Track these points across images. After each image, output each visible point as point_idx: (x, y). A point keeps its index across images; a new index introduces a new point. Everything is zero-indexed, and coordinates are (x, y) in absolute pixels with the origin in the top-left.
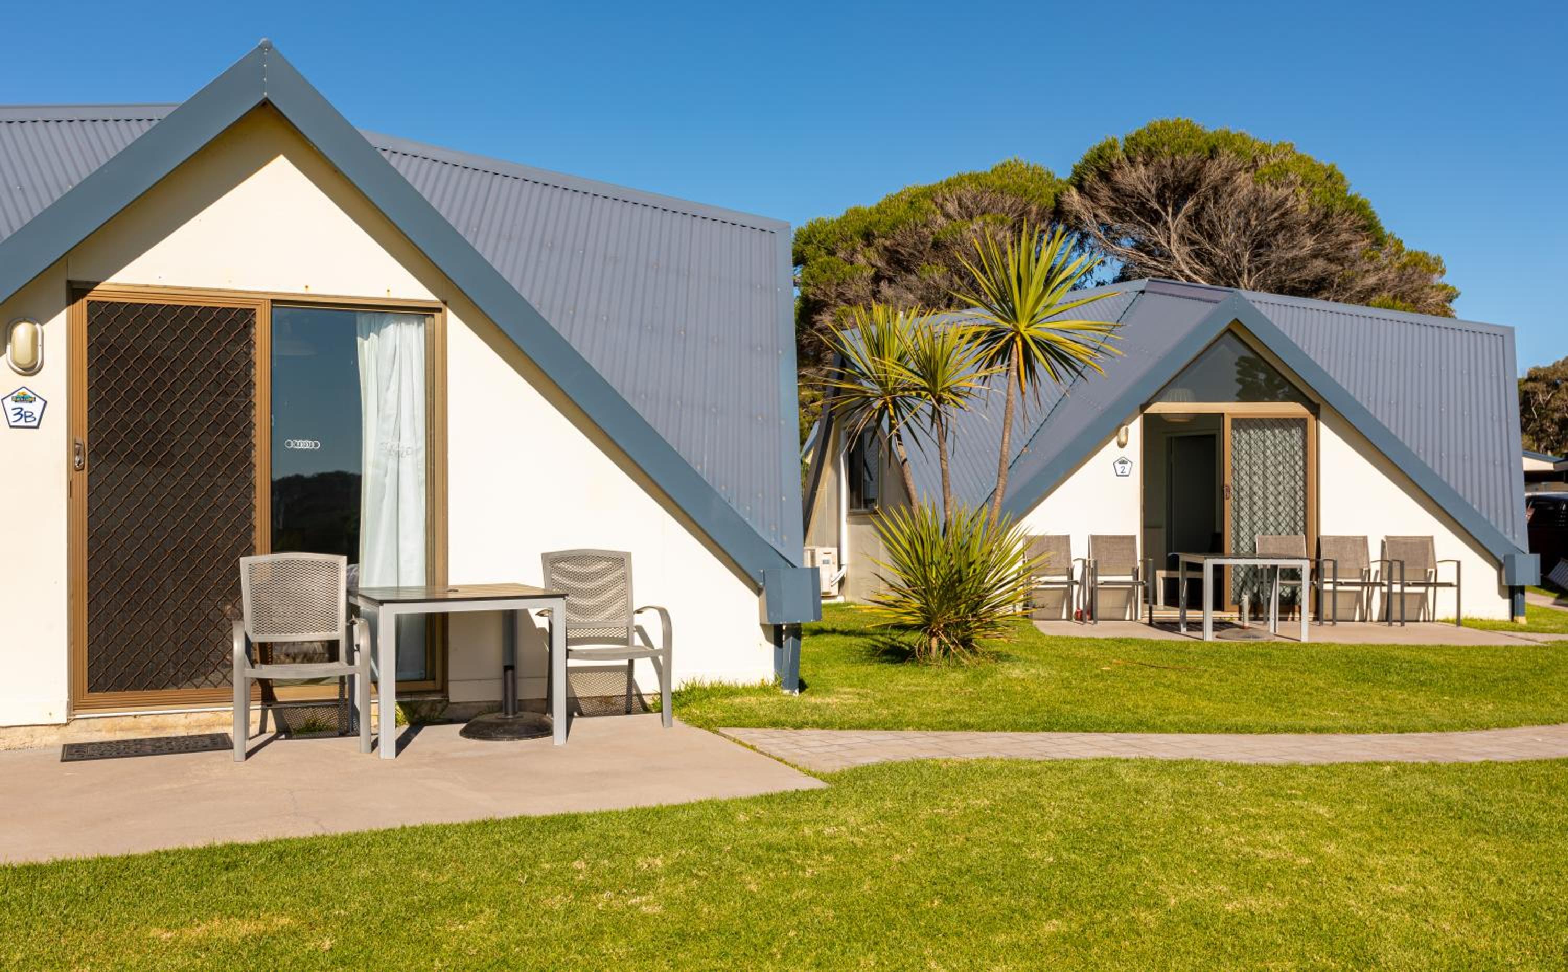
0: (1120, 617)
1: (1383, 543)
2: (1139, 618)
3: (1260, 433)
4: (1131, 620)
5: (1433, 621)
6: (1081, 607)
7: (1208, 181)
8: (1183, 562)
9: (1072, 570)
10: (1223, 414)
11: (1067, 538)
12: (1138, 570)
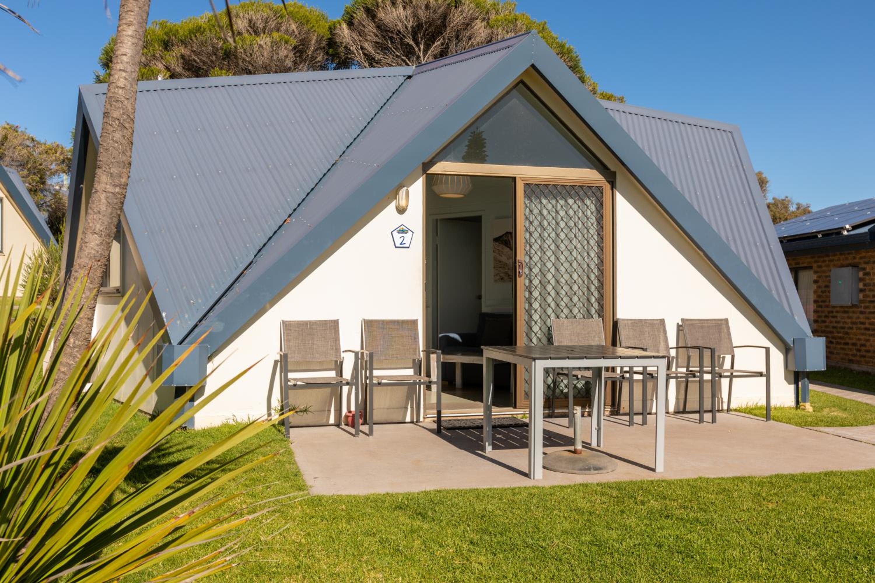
0: (400, 420)
1: (678, 326)
2: (421, 419)
3: (554, 202)
4: (412, 422)
5: (729, 410)
6: (353, 409)
7: (452, 25)
8: (488, 359)
9: (342, 363)
10: (514, 179)
11: (335, 324)
12: (420, 362)
